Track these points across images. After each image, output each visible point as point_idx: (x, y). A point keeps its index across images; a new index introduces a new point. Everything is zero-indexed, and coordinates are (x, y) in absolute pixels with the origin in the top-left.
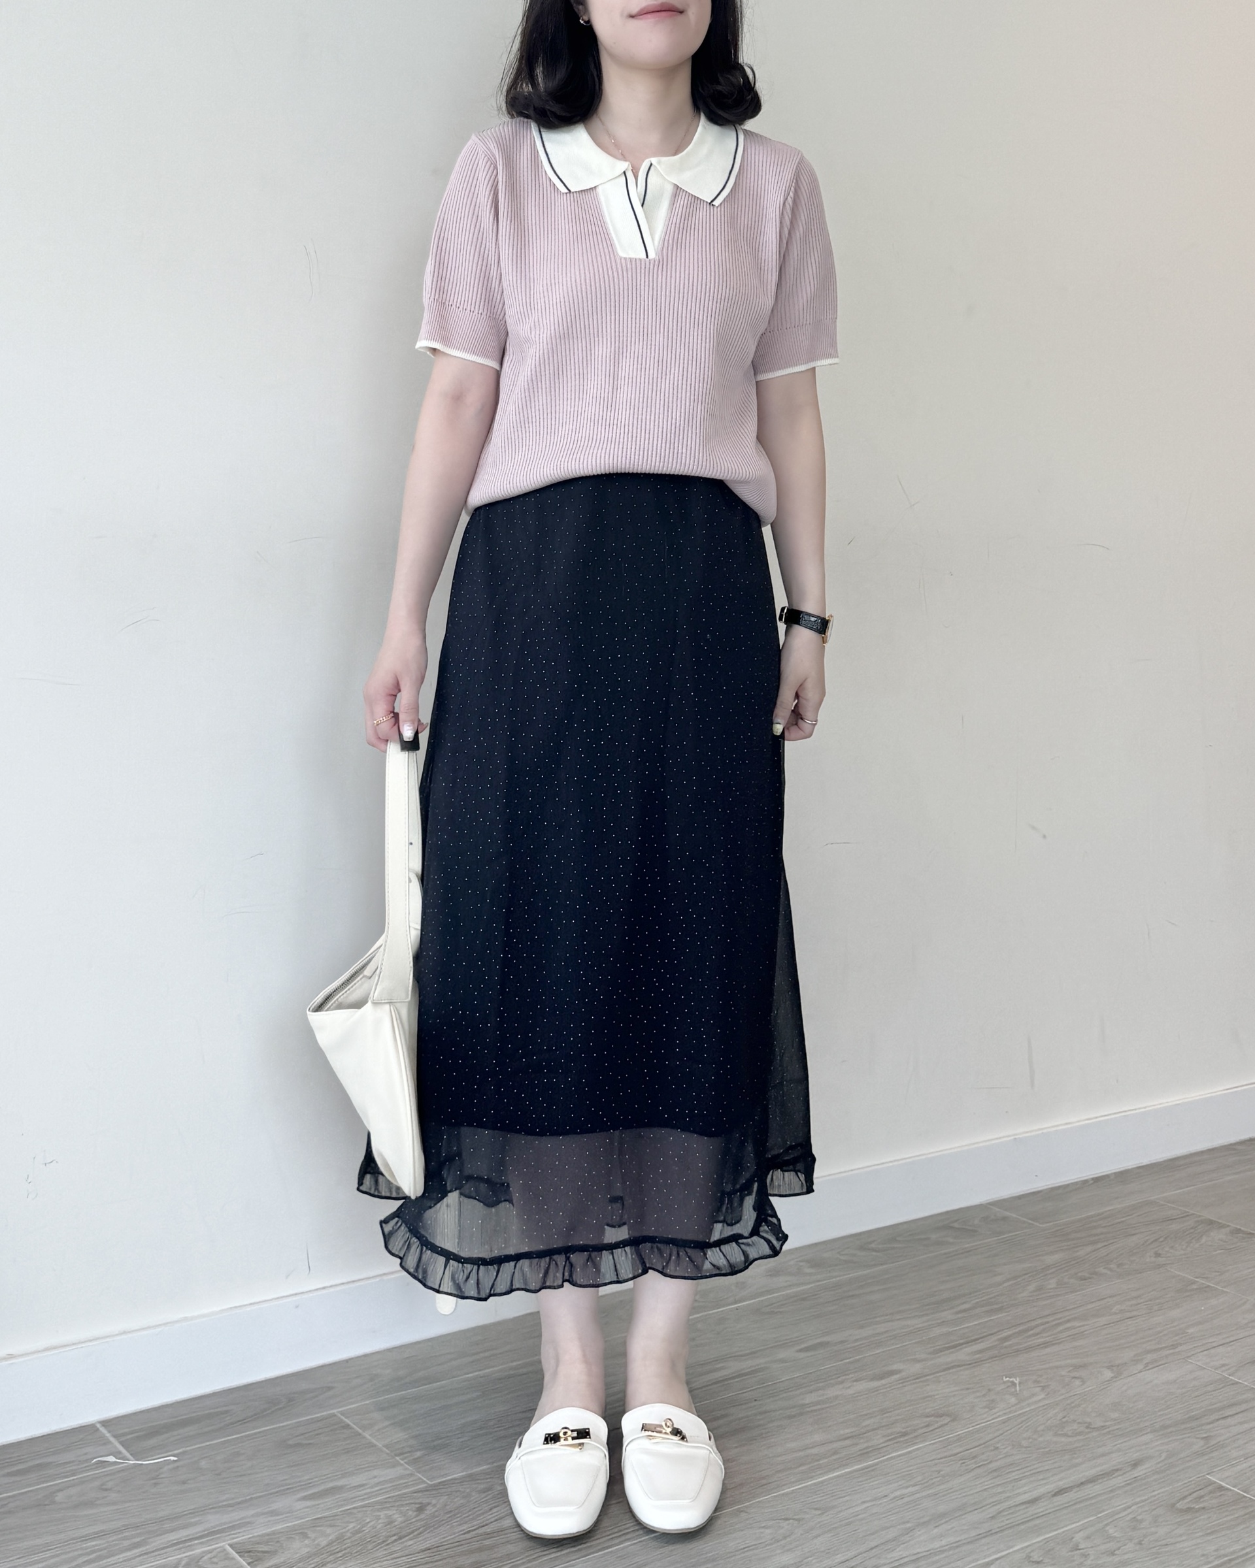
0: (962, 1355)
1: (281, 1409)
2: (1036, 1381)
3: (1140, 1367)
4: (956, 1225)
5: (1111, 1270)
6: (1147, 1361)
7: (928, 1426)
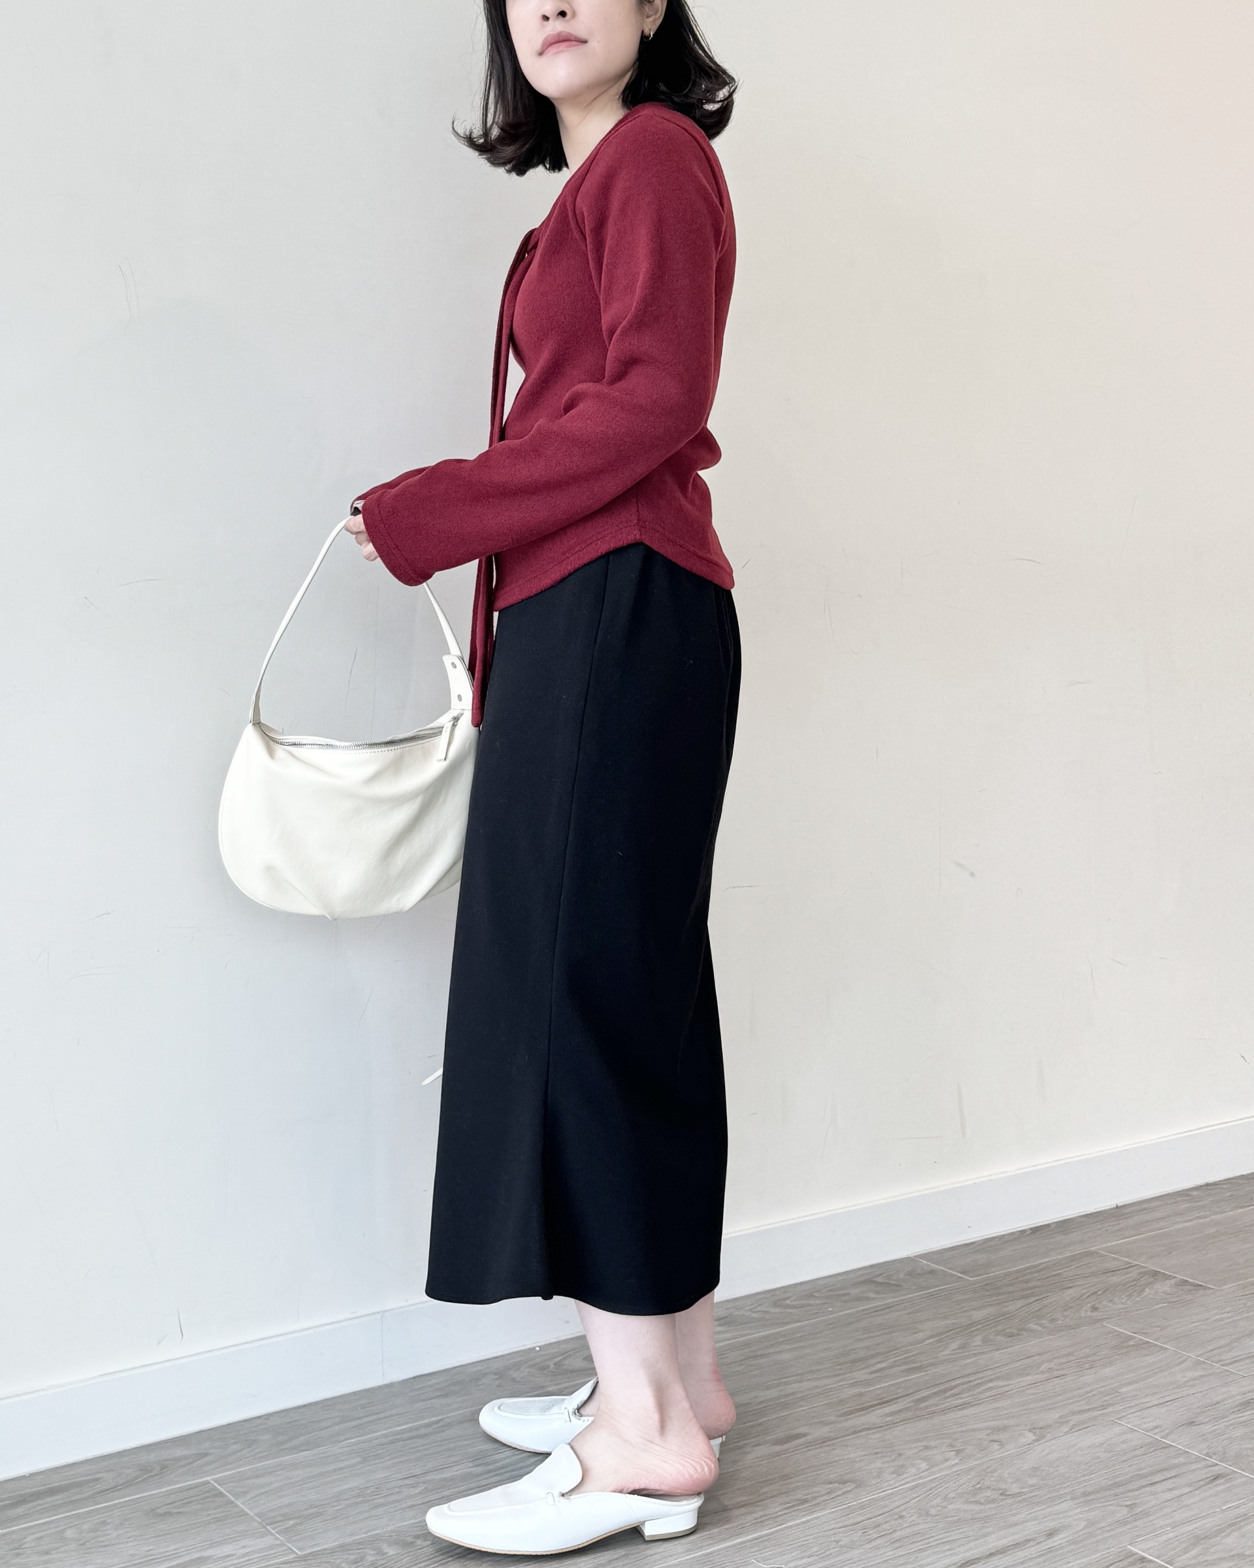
0: (874, 1417)
1: (151, 1476)
2: (951, 1446)
3: (1065, 1429)
4: (880, 1280)
5: (1041, 1325)
6: (1074, 1423)
7: (829, 1493)
